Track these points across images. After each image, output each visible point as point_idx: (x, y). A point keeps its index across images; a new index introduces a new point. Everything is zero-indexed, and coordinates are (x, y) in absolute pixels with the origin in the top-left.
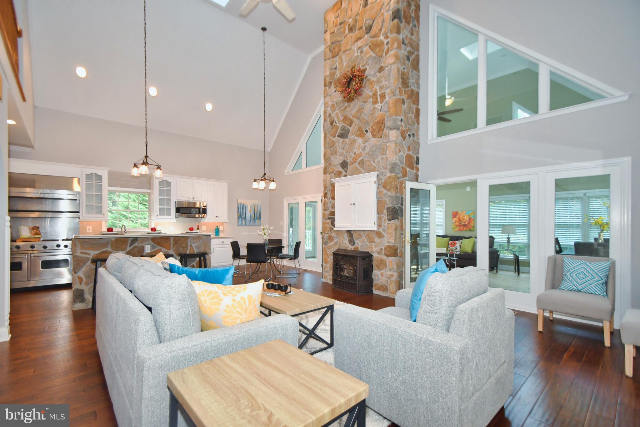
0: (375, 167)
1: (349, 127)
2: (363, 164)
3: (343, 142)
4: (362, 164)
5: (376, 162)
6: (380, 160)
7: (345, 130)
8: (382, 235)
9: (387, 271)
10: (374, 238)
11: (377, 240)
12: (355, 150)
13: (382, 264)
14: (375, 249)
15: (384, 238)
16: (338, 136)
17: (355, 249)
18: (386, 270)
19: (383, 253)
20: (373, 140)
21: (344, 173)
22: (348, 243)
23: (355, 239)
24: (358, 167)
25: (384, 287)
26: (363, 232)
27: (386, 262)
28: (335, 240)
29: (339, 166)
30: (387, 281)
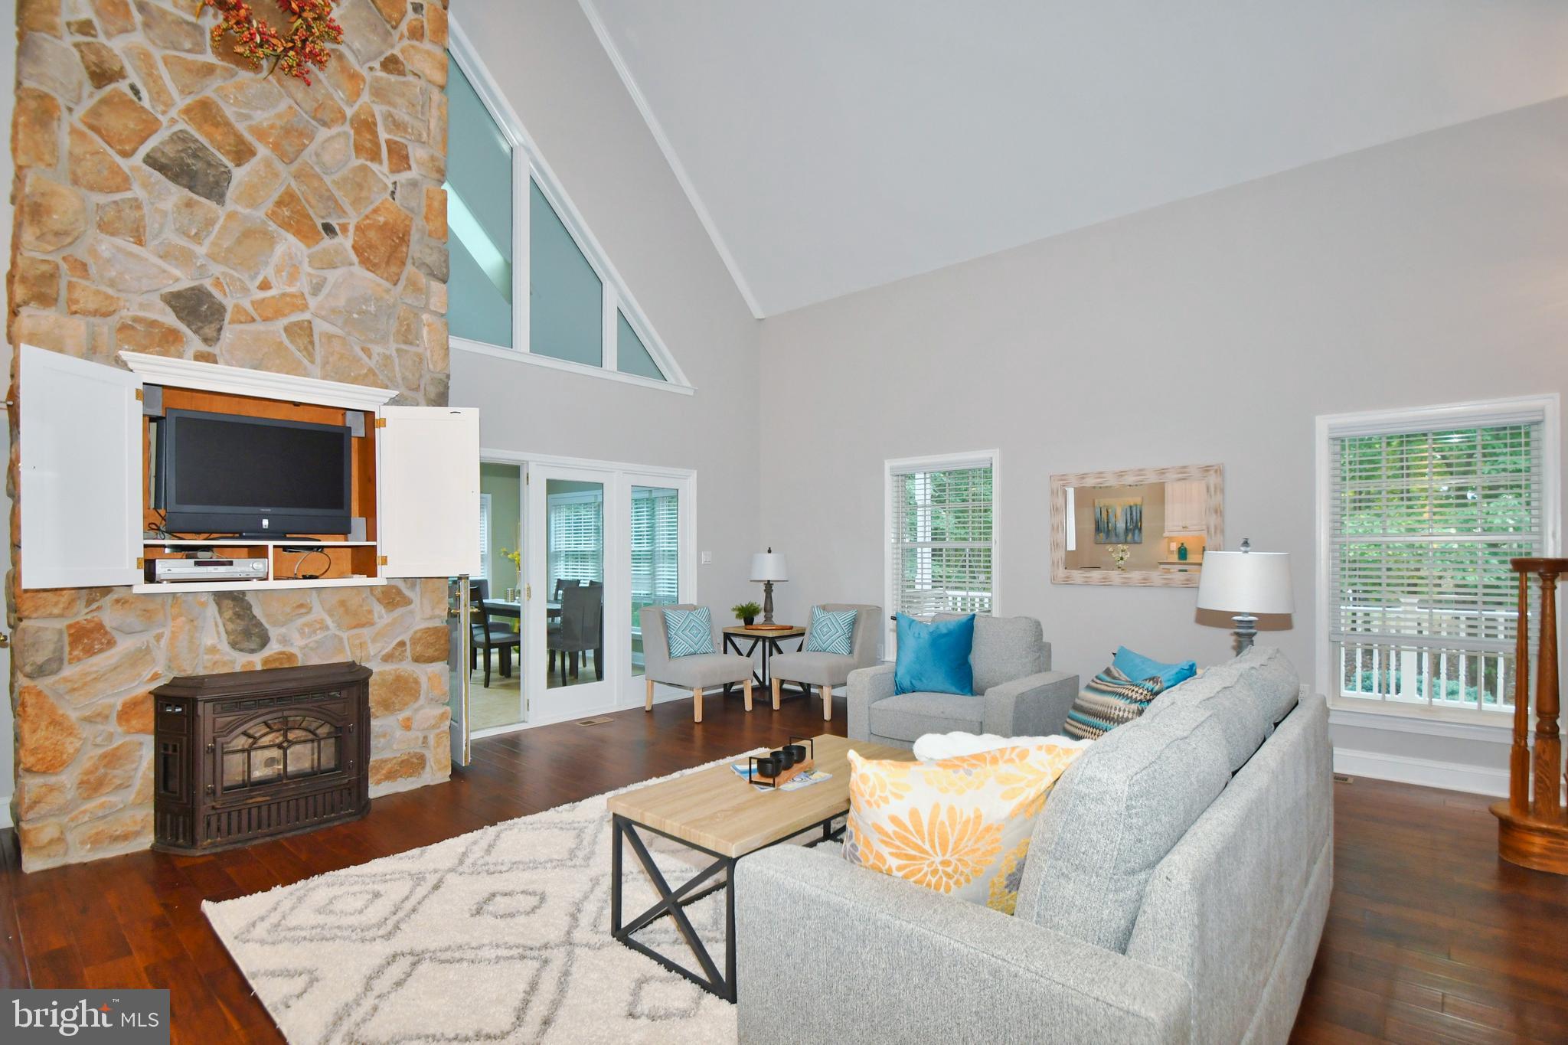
0: (371, 370)
1: (230, 165)
2: (312, 343)
3: (189, 204)
4: (306, 340)
5: (375, 357)
6: (394, 354)
7: (209, 164)
8: (404, 597)
9: (422, 707)
10: (370, 612)
11: (382, 616)
12: (268, 272)
13: (405, 689)
14: (372, 649)
15: (412, 606)
16: (151, 161)
17: (268, 667)
18: (416, 706)
19: (408, 653)
20: (366, 279)
21: (196, 344)
22: (225, 646)
23: (267, 626)
24: (286, 342)
25: (415, 760)
26: (314, 593)
27: (417, 682)
28: (125, 645)
29: (155, 298)
30: (425, 738)
